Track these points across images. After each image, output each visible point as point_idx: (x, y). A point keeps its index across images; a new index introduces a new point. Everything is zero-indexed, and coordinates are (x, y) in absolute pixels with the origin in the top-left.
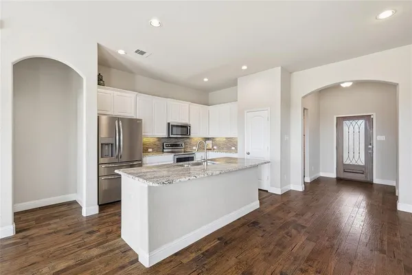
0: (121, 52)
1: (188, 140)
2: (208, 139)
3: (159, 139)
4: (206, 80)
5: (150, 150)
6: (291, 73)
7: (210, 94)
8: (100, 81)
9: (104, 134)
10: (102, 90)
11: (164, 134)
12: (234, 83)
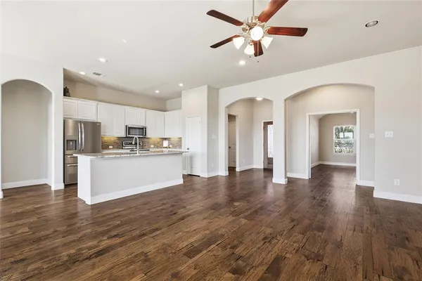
0: (82, 73)
1: (146, 140)
2: (165, 139)
3: (119, 138)
4: (157, 92)
5: (110, 147)
6: (218, 89)
7: (168, 102)
8: (66, 93)
9: (70, 133)
10: (68, 100)
11: (123, 134)
12: (179, 95)
